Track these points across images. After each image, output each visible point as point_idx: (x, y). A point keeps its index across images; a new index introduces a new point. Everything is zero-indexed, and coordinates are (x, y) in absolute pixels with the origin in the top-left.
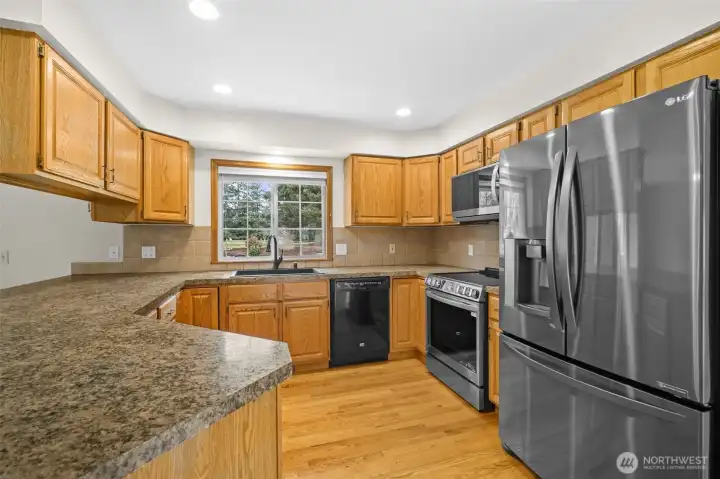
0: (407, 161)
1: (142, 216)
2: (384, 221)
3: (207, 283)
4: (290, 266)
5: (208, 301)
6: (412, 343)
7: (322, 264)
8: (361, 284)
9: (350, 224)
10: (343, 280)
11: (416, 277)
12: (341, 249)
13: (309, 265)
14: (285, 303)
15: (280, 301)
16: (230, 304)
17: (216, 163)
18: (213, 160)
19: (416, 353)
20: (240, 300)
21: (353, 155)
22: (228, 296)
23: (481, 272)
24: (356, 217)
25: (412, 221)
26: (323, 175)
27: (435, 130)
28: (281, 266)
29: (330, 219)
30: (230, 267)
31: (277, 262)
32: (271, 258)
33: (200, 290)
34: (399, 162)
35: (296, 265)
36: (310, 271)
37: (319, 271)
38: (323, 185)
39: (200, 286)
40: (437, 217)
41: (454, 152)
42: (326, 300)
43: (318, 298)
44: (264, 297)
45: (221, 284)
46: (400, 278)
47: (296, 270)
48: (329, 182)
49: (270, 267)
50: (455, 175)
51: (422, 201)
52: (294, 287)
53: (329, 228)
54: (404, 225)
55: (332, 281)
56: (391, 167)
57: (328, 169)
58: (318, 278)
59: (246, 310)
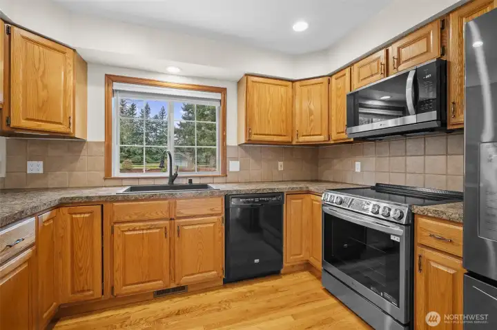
0: (298, 84)
1: (9, 125)
2: (276, 139)
3: (88, 201)
4: (186, 182)
5: (89, 221)
6: (304, 256)
7: (216, 180)
8: (257, 200)
9: (243, 141)
10: (238, 196)
11: (309, 192)
12: (234, 166)
13: (203, 181)
14: (177, 221)
15: (171, 219)
16: (115, 223)
17: (110, 79)
18: (106, 75)
19: (308, 266)
20: (127, 218)
21: (246, 75)
22: (114, 215)
23: (372, 188)
24: (250, 134)
25: (302, 139)
26: (218, 96)
27: (325, 52)
28: (176, 182)
29: (224, 138)
30: (125, 182)
31: (173, 178)
32: (167, 174)
33: (80, 208)
34: (290, 83)
35: (190, 181)
36: (205, 186)
37: (214, 187)
38: (217, 105)
39: (79, 204)
40: (326, 136)
41: (348, 70)
42: (220, 217)
43: (212, 215)
44: (154, 216)
45: (106, 201)
46: (293, 193)
47: (191, 186)
48: (223, 102)
49: (166, 182)
50: (348, 92)
51: (312, 121)
52: (187, 204)
53: (223, 145)
54: (294, 143)
55: (227, 198)
56: (283, 89)
57: (223, 91)
58: (213, 194)
59: (134, 230)
